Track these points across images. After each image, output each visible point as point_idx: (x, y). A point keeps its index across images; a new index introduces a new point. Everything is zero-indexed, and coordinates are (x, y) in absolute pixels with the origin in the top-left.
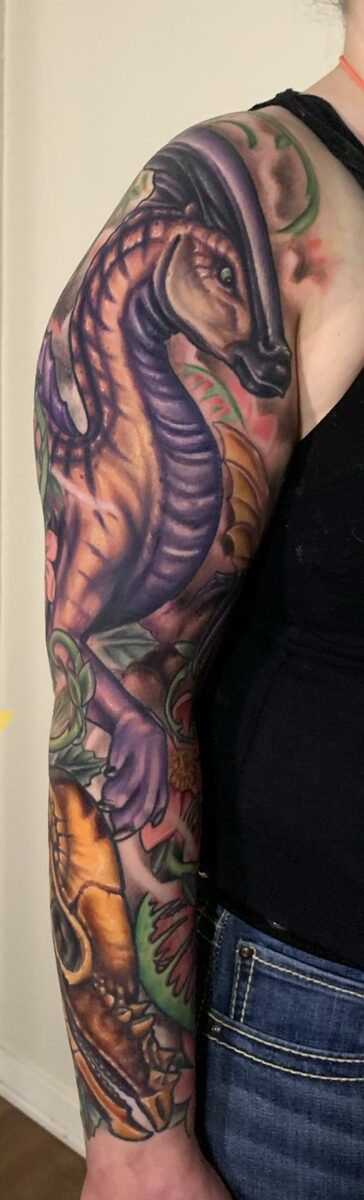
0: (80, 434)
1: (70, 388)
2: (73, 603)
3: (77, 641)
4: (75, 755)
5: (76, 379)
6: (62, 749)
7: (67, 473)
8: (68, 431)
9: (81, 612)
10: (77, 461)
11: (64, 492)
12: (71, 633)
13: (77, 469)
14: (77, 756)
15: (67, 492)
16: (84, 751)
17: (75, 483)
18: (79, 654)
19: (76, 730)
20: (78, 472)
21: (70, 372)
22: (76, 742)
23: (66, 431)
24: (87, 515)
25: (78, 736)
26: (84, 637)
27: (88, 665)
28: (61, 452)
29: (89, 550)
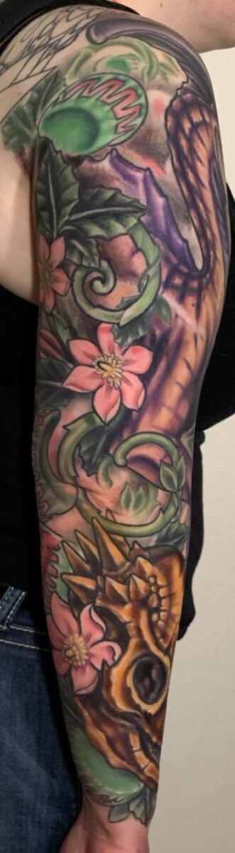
0: (198, 270)
1: (190, 230)
2: (170, 409)
3: (174, 440)
4: (174, 530)
5: (193, 222)
6: (162, 529)
7: (181, 300)
8: (188, 264)
9: (176, 416)
10: (192, 291)
11: (173, 316)
12: (167, 434)
13: (191, 298)
14: (176, 531)
15: (177, 316)
16: (180, 525)
17: (187, 310)
18: (176, 450)
19: (172, 510)
20: (191, 300)
21: (186, 214)
22: (172, 521)
23: (186, 264)
24: (189, 337)
25: (175, 515)
26: (178, 436)
27: (182, 458)
28: (178, 281)
29: (185, 365)
